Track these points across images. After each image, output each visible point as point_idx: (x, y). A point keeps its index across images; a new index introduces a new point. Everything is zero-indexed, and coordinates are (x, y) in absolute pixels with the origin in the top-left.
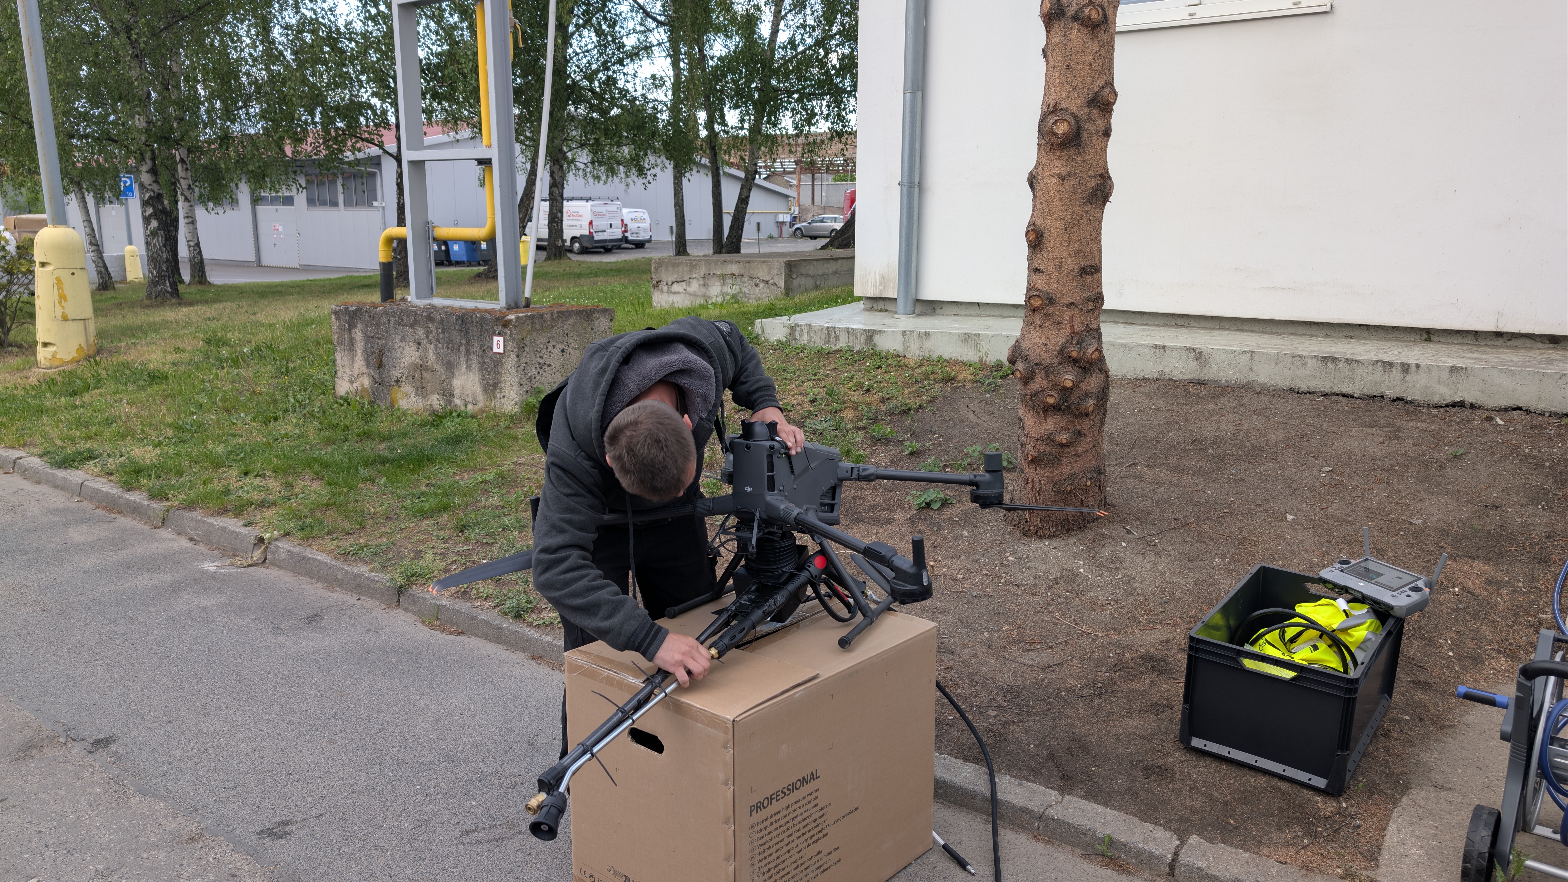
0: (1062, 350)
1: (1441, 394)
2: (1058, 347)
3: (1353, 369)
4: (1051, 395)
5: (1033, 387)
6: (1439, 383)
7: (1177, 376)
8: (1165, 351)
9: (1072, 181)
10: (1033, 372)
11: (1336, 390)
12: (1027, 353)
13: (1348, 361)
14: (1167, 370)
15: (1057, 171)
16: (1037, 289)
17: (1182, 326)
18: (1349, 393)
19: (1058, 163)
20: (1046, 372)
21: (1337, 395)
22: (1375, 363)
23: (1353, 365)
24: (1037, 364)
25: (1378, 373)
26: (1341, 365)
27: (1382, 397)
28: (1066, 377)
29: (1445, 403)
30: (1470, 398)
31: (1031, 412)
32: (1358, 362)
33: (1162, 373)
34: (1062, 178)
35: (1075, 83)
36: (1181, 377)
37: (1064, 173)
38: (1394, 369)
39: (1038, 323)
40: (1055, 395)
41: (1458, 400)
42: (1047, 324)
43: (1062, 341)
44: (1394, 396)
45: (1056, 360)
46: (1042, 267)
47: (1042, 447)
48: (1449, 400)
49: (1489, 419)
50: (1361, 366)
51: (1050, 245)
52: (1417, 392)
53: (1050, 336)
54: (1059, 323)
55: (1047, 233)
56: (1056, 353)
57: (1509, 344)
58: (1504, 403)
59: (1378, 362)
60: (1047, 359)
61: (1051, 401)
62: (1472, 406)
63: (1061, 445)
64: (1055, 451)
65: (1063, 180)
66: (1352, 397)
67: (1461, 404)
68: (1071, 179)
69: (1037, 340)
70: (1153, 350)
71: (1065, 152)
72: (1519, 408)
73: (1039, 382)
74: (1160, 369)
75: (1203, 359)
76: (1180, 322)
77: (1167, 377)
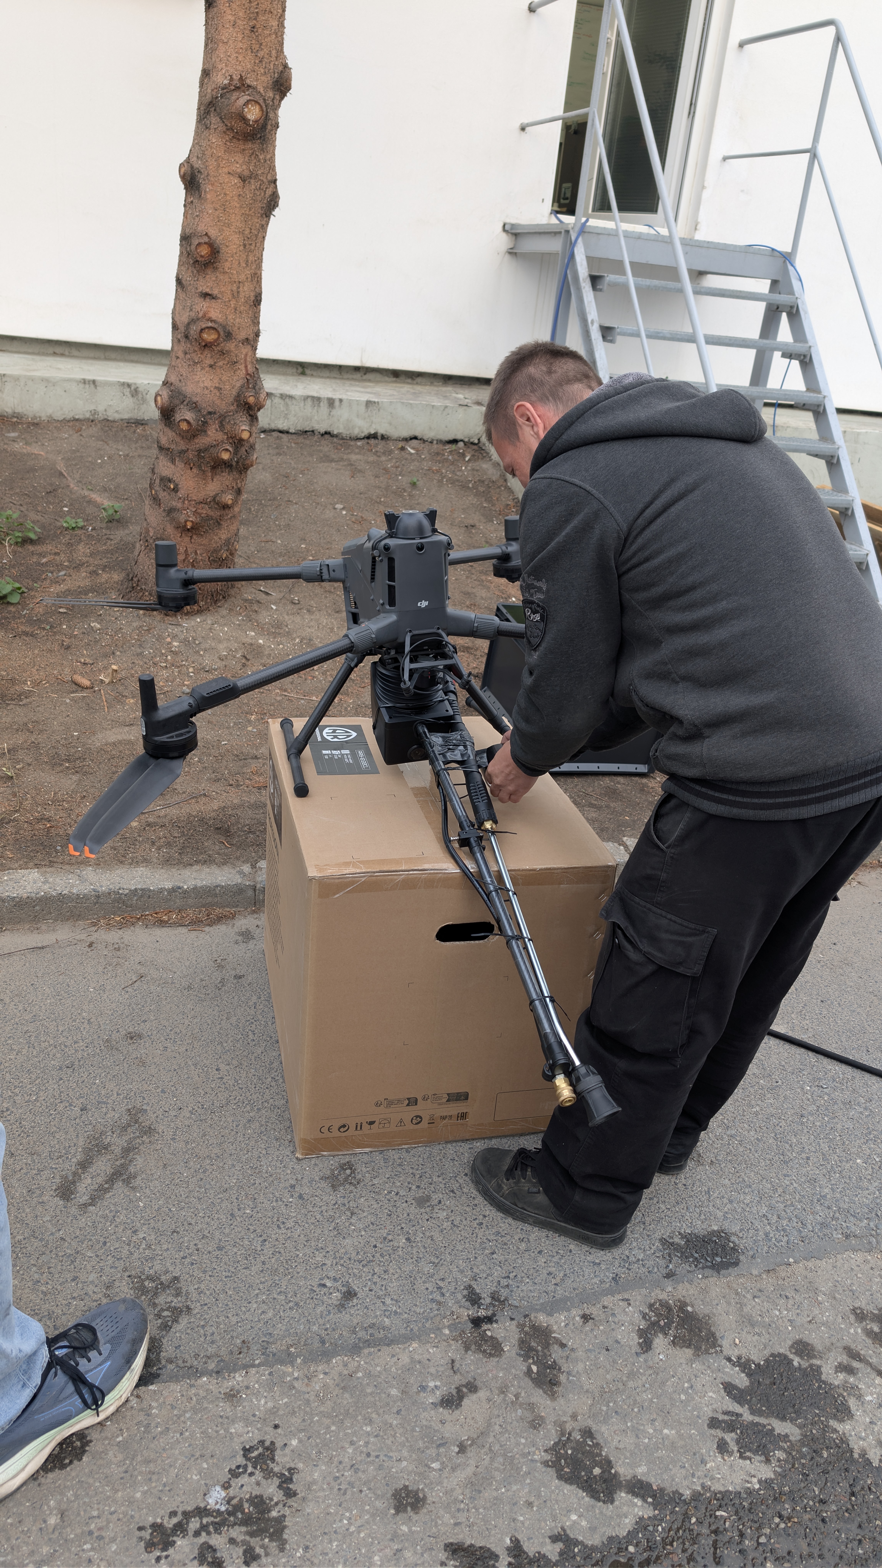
0: (238, 395)
1: (359, 427)
2: (234, 393)
3: (287, 405)
4: (227, 450)
5: (202, 441)
6: (358, 416)
7: (112, 415)
8: (96, 386)
9: (254, 184)
10: (205, 423)
11: (273, 426)
12: (195, 399)
13: (283, 396)
14: (101, 408)
15: (238, 168)
16: (210, 320)
17: (62, 355)
18: (285, 428)
19: (239, 158)
20: (221, 422)
21: (274, 431)
22: (306, 398)
23: (287, 400)
24: (210, 413)
25: (308, 409)
26: (277, 400)
27: (313, 431)
28: (243, 427)
29: (363, 435)
30: (381, 431)
31: (195, 470)
32: (291, 397)
33: (95, 412)
34: (243, 179)
35: (261, 54)
36: (117, 416)
37: (247, 173)
38: (322, 404)
39: (209, 361)
40: (231, 449)
41: (373, 432)
42: (221, 363)
43: (238, 384)
44: (322, 431)
45: (232, 408)
46: (215, 292)
47: (205, 511)
48: (366, 433)
49: (403, 449)
50: (294, 401)
51: (227, 265)
52: (341, 426)
53: (224, 378)
54: (236, 363)
55: (223, 249)
56: (232, 400)
57: (365, 377)
58: (406, 433)
59: (308, 397)
60: (223, 406)
61: (225, 456)
62: (383, 437)
63: (225, 507)
64: (215, 514)
65: (244, 181)
66: (288, 432)
67: (374, 436)
68: (252, 181)
69: (208, 383)
70: (81, 386)
71: (250, 145)
72: (415, 438)
73: (213, 434)
74: (92, 407)
75: (140, 396)
76: (59, 350)
77: (101, 417)
